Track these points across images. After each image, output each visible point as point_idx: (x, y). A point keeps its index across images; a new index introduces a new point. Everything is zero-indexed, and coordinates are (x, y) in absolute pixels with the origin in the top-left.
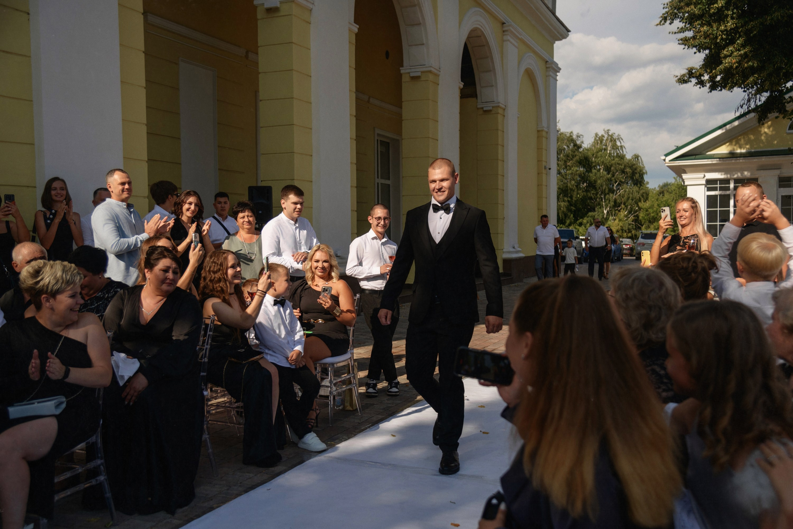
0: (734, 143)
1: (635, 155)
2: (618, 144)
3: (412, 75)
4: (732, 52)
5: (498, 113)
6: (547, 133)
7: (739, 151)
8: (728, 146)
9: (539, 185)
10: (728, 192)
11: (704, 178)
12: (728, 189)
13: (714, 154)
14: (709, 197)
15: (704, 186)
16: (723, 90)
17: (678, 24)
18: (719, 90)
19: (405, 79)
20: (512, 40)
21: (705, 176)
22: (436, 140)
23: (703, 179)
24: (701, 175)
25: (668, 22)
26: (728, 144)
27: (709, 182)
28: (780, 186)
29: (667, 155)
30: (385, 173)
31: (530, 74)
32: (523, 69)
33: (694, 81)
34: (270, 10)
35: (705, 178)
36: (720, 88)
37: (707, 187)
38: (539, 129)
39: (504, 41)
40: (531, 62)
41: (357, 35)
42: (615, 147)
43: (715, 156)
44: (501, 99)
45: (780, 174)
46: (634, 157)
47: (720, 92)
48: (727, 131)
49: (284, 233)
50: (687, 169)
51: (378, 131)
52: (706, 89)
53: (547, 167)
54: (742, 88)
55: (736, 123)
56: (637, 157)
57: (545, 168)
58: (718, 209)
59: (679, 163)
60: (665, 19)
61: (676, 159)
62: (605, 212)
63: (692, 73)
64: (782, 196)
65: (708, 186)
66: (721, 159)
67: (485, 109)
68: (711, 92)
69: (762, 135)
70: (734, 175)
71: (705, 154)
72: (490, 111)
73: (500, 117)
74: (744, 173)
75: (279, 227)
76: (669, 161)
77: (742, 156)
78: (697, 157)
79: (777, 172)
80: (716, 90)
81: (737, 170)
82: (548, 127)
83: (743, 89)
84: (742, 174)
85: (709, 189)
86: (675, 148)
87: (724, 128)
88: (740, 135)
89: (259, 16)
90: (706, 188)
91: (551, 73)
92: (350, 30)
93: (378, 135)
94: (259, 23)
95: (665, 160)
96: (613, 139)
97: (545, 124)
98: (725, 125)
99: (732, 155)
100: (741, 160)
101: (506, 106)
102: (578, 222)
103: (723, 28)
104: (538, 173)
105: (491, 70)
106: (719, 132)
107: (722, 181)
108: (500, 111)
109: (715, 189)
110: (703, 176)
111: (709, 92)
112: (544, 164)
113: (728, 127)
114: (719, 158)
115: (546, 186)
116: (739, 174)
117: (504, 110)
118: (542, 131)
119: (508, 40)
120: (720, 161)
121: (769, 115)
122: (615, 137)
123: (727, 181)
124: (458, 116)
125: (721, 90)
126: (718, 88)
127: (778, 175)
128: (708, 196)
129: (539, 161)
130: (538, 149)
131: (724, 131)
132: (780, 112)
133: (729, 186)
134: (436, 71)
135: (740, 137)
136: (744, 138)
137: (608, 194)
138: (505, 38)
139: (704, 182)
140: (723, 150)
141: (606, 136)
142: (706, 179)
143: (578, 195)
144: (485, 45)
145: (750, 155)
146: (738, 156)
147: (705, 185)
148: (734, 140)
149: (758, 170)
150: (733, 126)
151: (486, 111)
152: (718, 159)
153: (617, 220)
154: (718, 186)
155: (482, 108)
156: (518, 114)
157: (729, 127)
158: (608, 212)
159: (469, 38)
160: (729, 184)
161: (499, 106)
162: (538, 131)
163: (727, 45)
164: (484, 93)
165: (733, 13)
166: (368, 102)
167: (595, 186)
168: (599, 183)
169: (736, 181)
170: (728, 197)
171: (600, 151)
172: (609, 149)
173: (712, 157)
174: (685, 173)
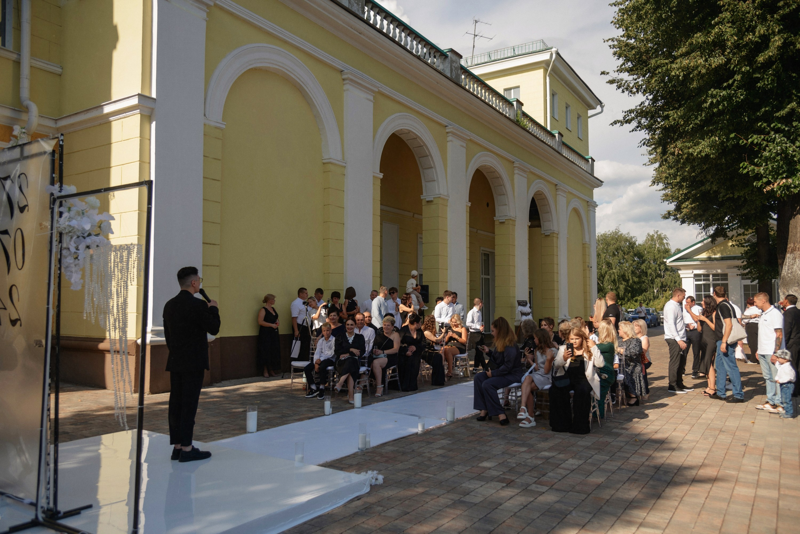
0: (710, 252)
2: (665, 241)
3: (500, 221)
4: (688, 205)
5: (554, 237)
6: (589, 245)
7: (713, 256)
8: (706, 253)
9: (584, 277)
10: (708, 282)
13: (698, 258)
15: (693, 278)
17: (661, 186)
19: (497, 223)
20: (562, 194)
21: (693, 272)
23: (692, 274)
24: (690, 271)
25: (656, 184)
27: (696, 275)
28: (743, 278)
30: (487, 272)
31: (576, 211)
32: (570, 208)
33: (672, 217)
34: (428, 202)
38: (584, 243)
39: (557, 195)
40: (575, 203)
41: (470, 207)
42: (662, 244)
43: (699, 260)
44: (555, 228)
48: (705, 245)
50: (681, 268)
51: (482, 248)
52: (679, 223)
57: (588, 267)
59: (676, 264)
60: (654, 183)
61: (674, 261)
62: (655, 291)
63: (670, 214)
64: (744, 285)
65: (695, 278)
67: (546, 234)
69: (728, 247)
70: (712, 272)
71: (692, 258)
72: (549, 235)
73: (555, 239)
74: (718, 270)
76: (669, 262)
77: (717, 260)
78: (687, 260)
81: (711, 268)
82: (590, 241)
85: (696, 280)
88: (713, 248)
89: (423, 204)
90: (694, 280)
91: (591, 209)
92: (467, 206)
93: (482, 250)
94: (424, 207)
96: (660, 238)
97: (587, 240)
98: (703, 241)
99: (710, 259)
100: (716, 262)
101: (559, 232)
102: (634, 299)
103: (681, 192)
104: (584, 270)
105: (549, 212)
106: (700, 245)
107: (705, 275)
108: (555, 235)
109: (700, 280)
111: (681, 225)
112: (587, 264)
114: (703, 261)
116: (716, 271)
117: (558, 234)
118: (586, 244)
119: (560, 194)
122: (662, 236)
123: (708, 275)
124: (527, 241)
127: (741, 272)
128: (696, 285)
129: (584, 262)
130: (583, 255)
131: (703, 244)
132: (724, 236)
133: (709, 279)
134: (513, 219)
136: (716, 248)
137: (656, 278)
138: (558, 193)
139: (693, 276)
140: (704, 256)
141: (656, 235)
142: (694, 274)
143: (633, 279)
144: (544, 198)
145: (722, 259)
146: (714, 259)
148: (710, 250)
149: (726, 268)
150: (708, 241)
151: (546, 235)
152: (701, 262)
153: (664, 297)
154: (702, 278)
155: (544, 234)
158: (657, 291)
159: (535, 195)
160: (709, 277)
161: (554, 232)
162: (583, 244)
163: (685, 201)
164: (545, 225)
165: (687, 184)
166: (477, 232)
167: (646, 273)
168: (649, 271)
169: (714, 275)
170: (709, 285)
171: (651, 246)
172: (657, 245)
173: (697, 260)
174: (680, 270)
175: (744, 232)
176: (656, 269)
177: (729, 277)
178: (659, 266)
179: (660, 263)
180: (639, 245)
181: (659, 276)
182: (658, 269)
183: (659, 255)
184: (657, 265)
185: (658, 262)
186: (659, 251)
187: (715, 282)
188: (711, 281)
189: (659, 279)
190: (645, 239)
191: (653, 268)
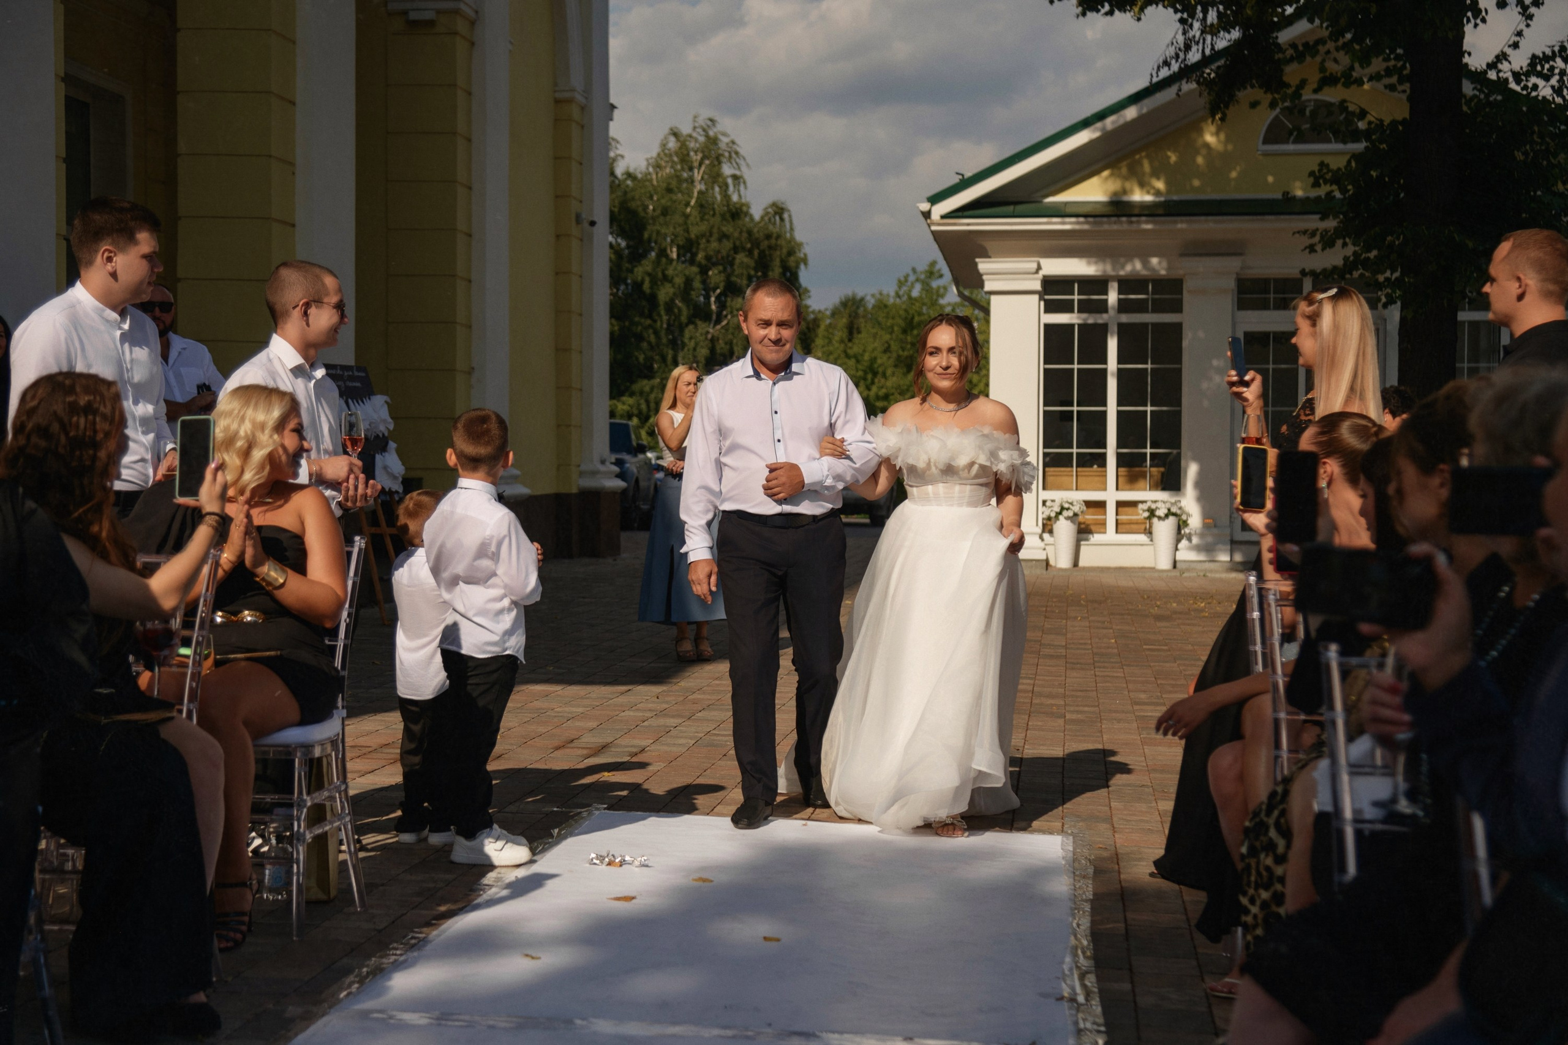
0: (1124, 170)
1: (774, 204)
2: (727, 170)
5: (456, 33)
6: (583, 108)
7: (1139, 196)
8: (1106, 179)
9: (561, 272)
10: (1101, 319)
11: (1037, 272)
12: (1102, 307)
13: (1066, 204)
14: (1049, 329)
15: (1036, 297)
16: (1117, 12)
18: (1106, 14)
21: (1039, 268)
22: (290, 102)
23: (1036, 276)
24: (1029, 264)
26: (1106, 173)
27: (1052, 285)
28: (1243, 304)
29: (934, 199)
35: (1042, 273)
36: (1107, 7)
37: (1046, 301)
38: (558, 95)
42: (714, 177)
43: (1069, 210)
45: (1242, 268)
46: (770, 210)
47: (1109, 18)
48: (1107, 137)
49: (87, 347)
50: (989, 245)
53: (584, 216)
54: (1176, 11)
55: (1131, 113)
56: (778, 210)
57: (578, 219)
58: (1076, 366)
59: (968, 224)
61: (960, 214)
64: (1246, 333)
65: (1047, 297)
66: (1091, 219)
67: (413, 16)
68: (1084, 14)
69: (1197, 152)
70: (1123, 267)
71: (1041, 202)
72: (431, 23)
73: (460, 47)
74: (1149, 262)
75: (76, 329)
76: (943, 217)
77: (1146, 212)
78: (1020, 208)
79: (1233, 264)
80: (1098, 11)
82: (587, 91)
83: (1179, 15)
84: (1146, 264)
85: (1051, 307)
86: (956, 179)
87: (1099, 125)
88: (1138, 151)
90: (1042, 303)
95: (927, 215)
96: (713, 154)
97: (577, 80)
98: (1101, 116)
99: (1118, 208)
100: (1144, 224)
101: (477, 12)
104: (558, 236)
106: (1082, 138)
107: (1086, 284)
108: (461, 27)
109: (1066, 307)
110: (1034, 266)
111: (1078, 16)
112: (574, 206)
113: (1110, 122)
114: (1085, 216)
115: (581, 277)
116: (1138, 265)
117: (473, 23)
118: (570, 101)
120: (1087, 223)
121: (1237, 93)
122: (722, 146)
123: (1101, 284)
125: (1110, 13)
126: (1103, 7)
127: (1237, 274)
128: (1047, 327)
129: (560, 197)
130: (556, 158)
131: (1097, 134)
133: (1106, 300)
135: (1137, 157)
136: (1148, 157)
137: (691, 322)
139: (1037, 286)
140: (1093, 191)
141: (698, 139)
142: (1044, 276)
145: (1170, 209)
146: (1136, 211)
147: (1041, 294)
148: (1125, 163)
149: (1183, 255)
150: (1121, 122)
151: (414, 24)
152: (1082, 219)
154: (1076, 297)
155: (405, 13)
156: (511, 43)
157: (1113, 122)
160: (1106, 293)
161: (457, 12)
162: (557, 101)
167: (653, 299)
168: (665, 293)
169: (1127, 285)
170: (1102, 331)
171: (674, 183)
172: (699, 187)
173: (1059, 212)
174: (985, 255)
175: (1352, 68)
176: (688, 281)
177: (1186, 297)
178: (704, 271)
179: (708, 258)
180: (629, 175)
181: (701, 314)
182: (697, 284)
183: (703, 227)
184: (695, 269)
185: (700, 256)
186: (703, 206)
187: (1125, 318)
188: (1112, 312)
189: (702, 326)
190: (654, 154)
191: (679, 281)
